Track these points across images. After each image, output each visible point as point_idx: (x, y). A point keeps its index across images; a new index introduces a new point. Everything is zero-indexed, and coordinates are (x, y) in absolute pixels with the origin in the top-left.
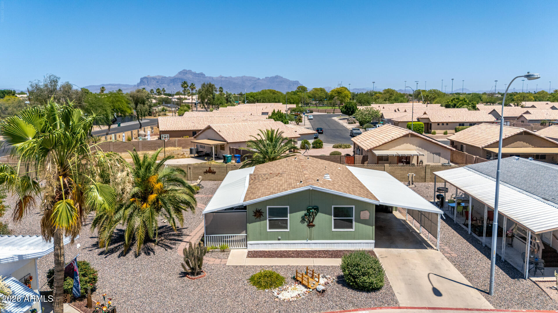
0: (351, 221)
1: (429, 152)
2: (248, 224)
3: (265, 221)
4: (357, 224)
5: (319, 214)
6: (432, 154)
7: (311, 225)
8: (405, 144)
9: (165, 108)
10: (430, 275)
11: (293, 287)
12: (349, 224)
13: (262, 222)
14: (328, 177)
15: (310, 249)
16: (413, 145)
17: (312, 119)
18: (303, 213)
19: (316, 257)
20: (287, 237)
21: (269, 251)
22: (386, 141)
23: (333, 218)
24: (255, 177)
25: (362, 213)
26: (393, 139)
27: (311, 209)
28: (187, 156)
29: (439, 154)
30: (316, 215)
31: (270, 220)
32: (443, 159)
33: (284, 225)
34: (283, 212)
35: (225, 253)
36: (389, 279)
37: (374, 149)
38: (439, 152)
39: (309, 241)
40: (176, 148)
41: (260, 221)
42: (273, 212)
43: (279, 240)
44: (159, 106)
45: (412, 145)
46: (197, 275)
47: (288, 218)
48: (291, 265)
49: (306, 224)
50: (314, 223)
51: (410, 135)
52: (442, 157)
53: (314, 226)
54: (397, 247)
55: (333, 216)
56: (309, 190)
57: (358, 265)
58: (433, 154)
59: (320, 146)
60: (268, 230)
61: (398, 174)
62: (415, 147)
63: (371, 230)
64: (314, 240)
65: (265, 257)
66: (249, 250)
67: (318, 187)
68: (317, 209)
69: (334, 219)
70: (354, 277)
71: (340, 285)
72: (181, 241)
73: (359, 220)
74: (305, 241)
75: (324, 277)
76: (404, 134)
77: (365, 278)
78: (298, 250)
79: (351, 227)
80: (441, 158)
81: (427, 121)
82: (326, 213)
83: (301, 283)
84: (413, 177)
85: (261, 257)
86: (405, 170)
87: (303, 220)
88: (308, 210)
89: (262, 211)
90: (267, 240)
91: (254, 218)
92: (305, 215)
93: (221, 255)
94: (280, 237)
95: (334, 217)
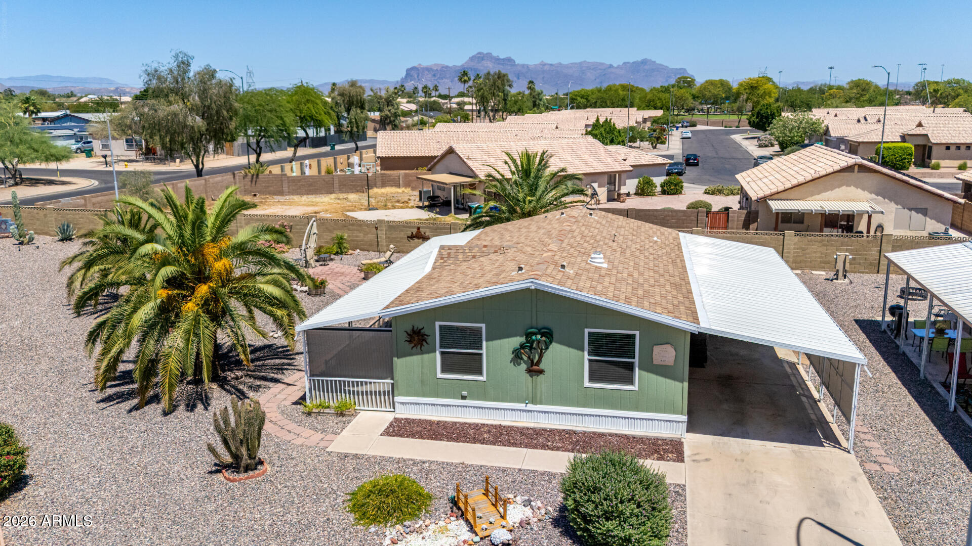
0: (630, 367)
1: (899, 207)
2: (395, 359)
3: (432, 355)
4: (644, 373)
5: (554, 346)
6: (906, 210)
7: (534, 370)
8: (844, 187)
9: (425, 118)
10: (806, 523)
11: (441, 523)
12: (625, 373)
13: (426, 356)
14: (599, 260)
15: (531, 425)
16: (863, 189)
17: (689, 138)
18: (517, 341)
19: (535, 447)
20: (481, 392)
21: (438, 423)
22: (801, 179)
23: (586, 357)
24: (449, 254)
25: (657, 349)
26: (817, 176)
27: (535, 334)
28: (412, 203)
29: (924, 212)
30: (547, 348)
31: (442, 353)
32: (933, 221)
33: (473, 365)
34: (474, 339)
35: (344, 419)
36: (689, 527)
37: (772, 197)
38: (923, 206)
39: (531, 407)
40: (400, 190)
41: (422, 353)
42: (451, 337)
43: (464, 398)
44: (414, 116)
45: (859, 191)
46: (246, 471)
47: (484, 351)
48: (468, 462)
49: (524, 366)
50: (542, 366)
51: (856, 167)
52: (931, 218)
53: (541, 372)
54: (745, 435)
55: (586, 353)
56: (527, 290)
57: (596, 490)
58: (910, 210)
59: (677, 190)
60: (440, 375)
61: (815, 252)
62: (867, 194)
63: (679, 390)
64: (541, 403)
65: (421, 437)
66: (398, 416)
67: (549, 284)
68: (549, 335)
69: (590, 361)
70: (586, 518)
71: (557, 531)
72: (276, 381)
73: (650, 367)
74: (522, 406)
75: (527, 504)
76: (844, 164)
77: (610, 525)
78: (503, 423)
79: (631, 381)
80: (928, 219)
81: (921, 142)
82: (569, 345)
83: (463, 515)
84: (847, 261)
85: (412, 435)
86: (832, 245)
87: (517, 356)
88: (528, 335)
89: (426, 331)
90: (437, 395)
91: (408, 346)
92: (522, 346)
93: (332, 422)
94: (464, 393)
95: (589, 355)
